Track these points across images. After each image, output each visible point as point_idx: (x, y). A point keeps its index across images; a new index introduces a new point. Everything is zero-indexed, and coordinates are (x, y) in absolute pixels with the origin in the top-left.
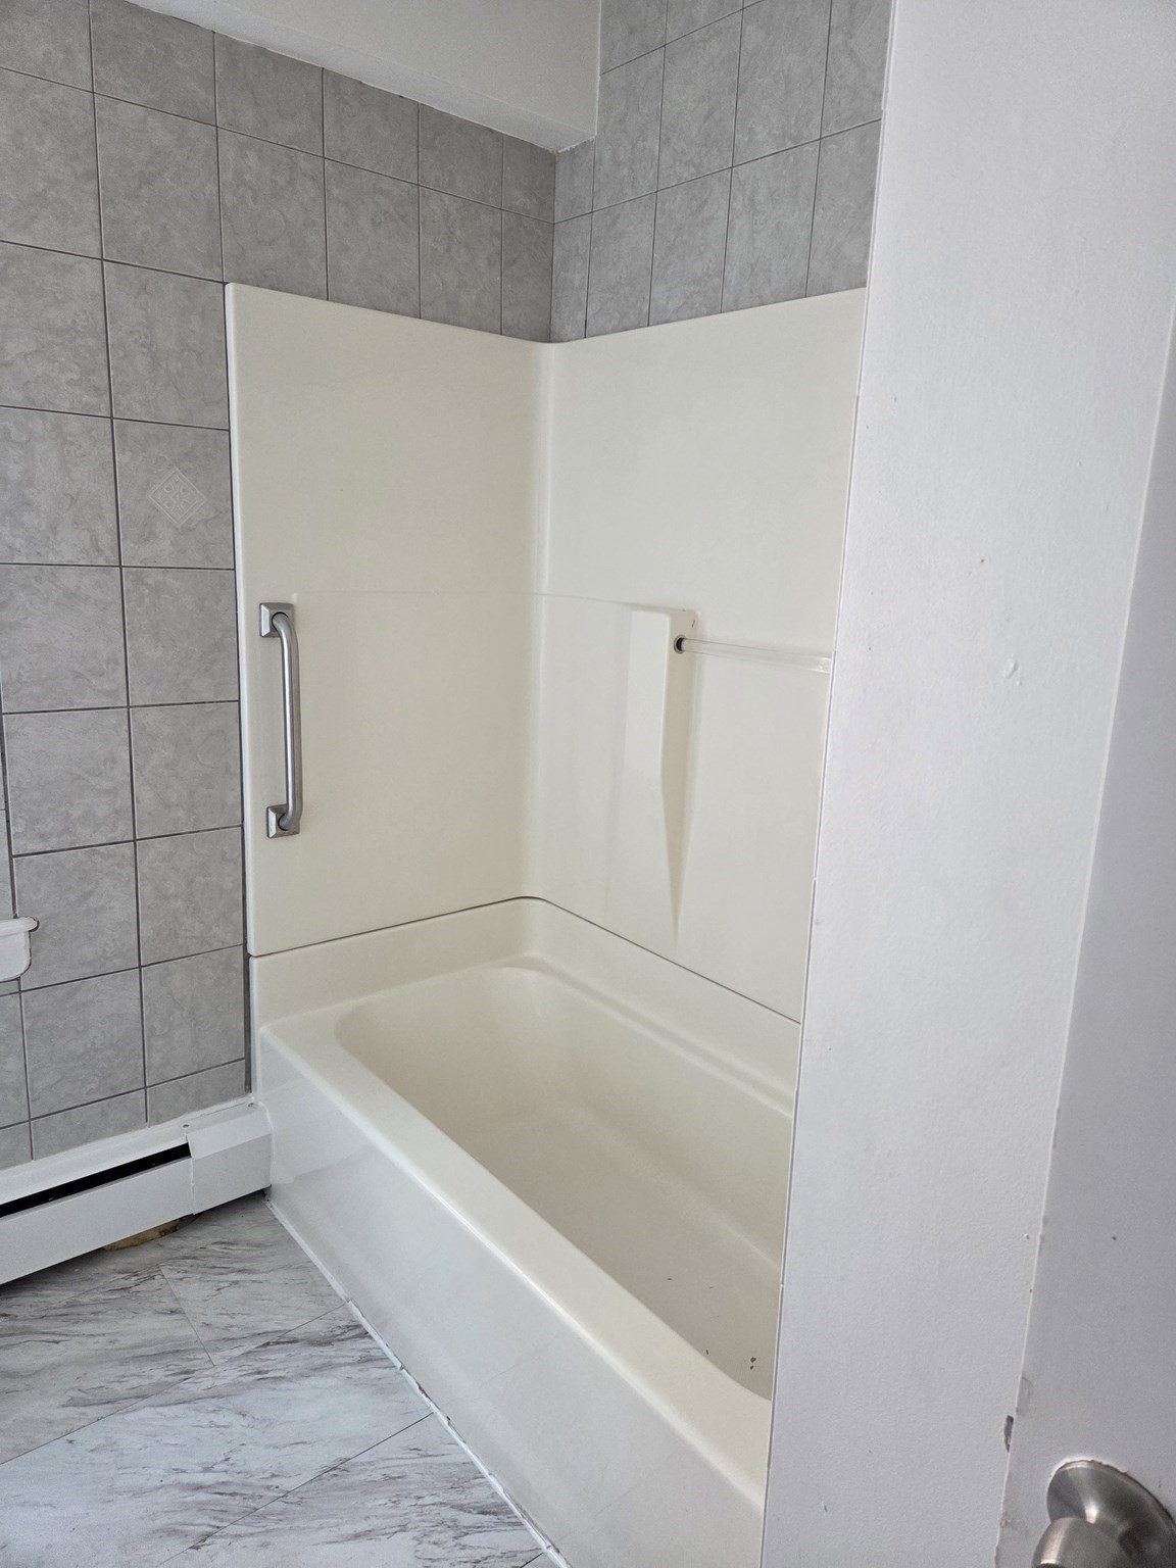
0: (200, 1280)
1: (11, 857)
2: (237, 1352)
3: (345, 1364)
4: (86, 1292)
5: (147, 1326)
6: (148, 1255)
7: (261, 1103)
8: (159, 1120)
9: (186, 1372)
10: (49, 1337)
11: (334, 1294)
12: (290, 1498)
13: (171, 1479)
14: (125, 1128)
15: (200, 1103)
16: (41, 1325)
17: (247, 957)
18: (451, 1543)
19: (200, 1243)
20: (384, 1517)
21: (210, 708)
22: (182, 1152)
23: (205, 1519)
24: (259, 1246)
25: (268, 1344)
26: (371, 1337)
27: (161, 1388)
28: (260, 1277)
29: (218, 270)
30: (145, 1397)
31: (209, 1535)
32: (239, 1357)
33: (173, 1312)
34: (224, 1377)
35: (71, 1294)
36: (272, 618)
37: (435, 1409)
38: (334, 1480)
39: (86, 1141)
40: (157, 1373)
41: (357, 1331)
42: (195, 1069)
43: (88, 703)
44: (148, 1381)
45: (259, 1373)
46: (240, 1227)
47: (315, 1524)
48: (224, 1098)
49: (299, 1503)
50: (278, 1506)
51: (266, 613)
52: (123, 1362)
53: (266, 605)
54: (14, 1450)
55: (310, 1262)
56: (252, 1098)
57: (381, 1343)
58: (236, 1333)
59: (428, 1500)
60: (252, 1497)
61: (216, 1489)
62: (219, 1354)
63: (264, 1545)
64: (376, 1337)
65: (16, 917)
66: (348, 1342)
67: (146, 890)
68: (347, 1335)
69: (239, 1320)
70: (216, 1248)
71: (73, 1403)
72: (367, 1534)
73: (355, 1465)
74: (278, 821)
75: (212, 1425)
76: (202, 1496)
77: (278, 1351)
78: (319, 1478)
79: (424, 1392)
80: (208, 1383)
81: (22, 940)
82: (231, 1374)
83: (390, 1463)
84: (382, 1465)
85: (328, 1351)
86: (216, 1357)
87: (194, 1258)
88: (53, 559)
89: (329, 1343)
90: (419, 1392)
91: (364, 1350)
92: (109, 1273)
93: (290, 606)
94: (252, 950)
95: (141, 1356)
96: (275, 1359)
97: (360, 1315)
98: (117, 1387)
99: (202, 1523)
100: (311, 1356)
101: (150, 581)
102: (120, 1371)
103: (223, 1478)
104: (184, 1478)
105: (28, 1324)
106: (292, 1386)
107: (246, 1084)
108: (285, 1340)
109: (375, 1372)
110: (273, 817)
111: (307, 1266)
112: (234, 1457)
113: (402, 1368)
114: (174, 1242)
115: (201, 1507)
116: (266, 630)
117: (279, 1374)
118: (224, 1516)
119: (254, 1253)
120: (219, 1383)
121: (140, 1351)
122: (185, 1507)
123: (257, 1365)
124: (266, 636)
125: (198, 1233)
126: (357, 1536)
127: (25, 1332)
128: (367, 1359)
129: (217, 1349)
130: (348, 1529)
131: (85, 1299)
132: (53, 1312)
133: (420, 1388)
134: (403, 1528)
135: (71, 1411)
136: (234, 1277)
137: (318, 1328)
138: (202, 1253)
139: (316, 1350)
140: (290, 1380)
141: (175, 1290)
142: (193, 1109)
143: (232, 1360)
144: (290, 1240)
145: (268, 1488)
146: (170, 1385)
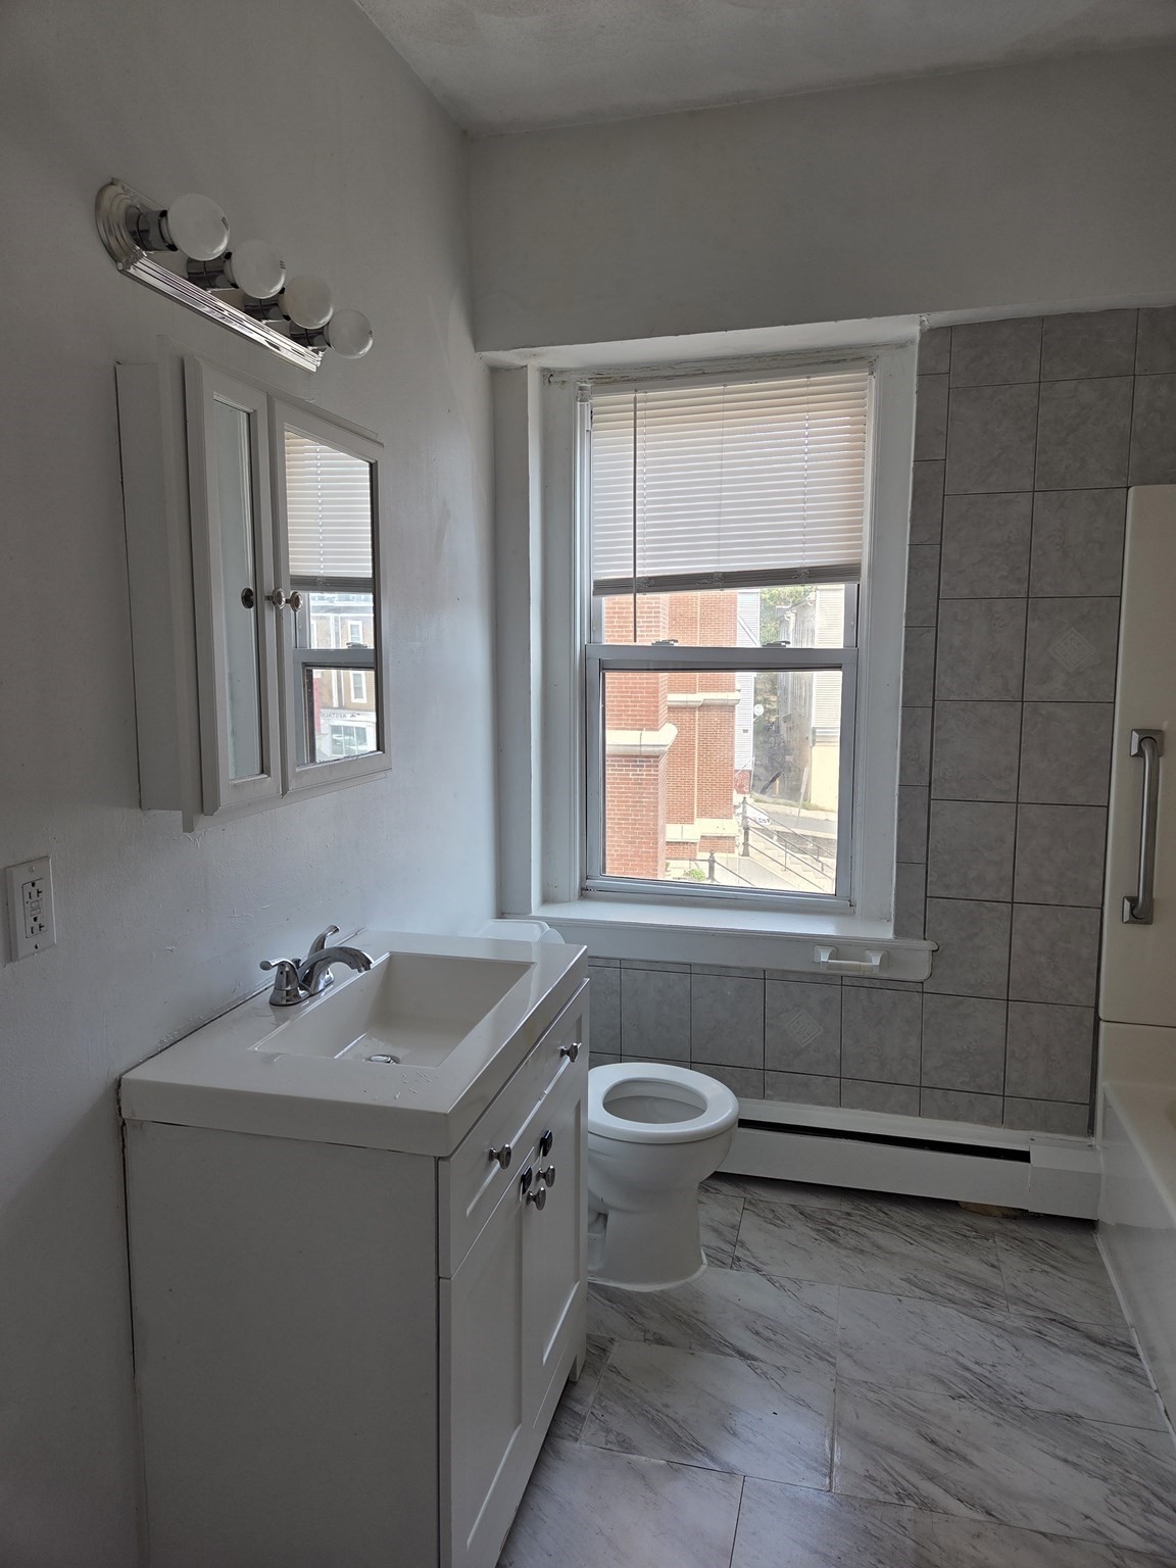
0: (1020, 1257)
1: (926, 897)
2: (1029, 1313)
3: (1110, 1364)
4: (940, 1226)
5: (971, 1265)
6: (990, 1225)
7: (1098, 1147)
8: (1012, 1126)
9: (988, 1305)
10: (909, 1240)
11: (1122, 1317)
12: (1028, 1412)
13: (953, 1355)
14: (985, 1121)
15: (1045, 1126)
16: (905, 1230)
17: (1097, 1020)
18: (1139, 1511)
19: (1030, 1235)
20: (1092, 1464)
21: (1081, 810)
22: (1024, 1156)
23: (965, 1388)
24: (1074, 1258)
25: (1054, 1320)
26: (1140, 1359)
27: (967, 1304)
28: (1067, 1278)
29: (1124, 479)
30: (953, 1302)
31: (964, 1397)
32: (1029, 1316)
33: (993, 1266)
34: (1014, 1322)
35: (931, 1222)
36: (1140, 742)
37: (1171, 1431)
38: (1066, 1422)
39: (956, 1119)
40: (968, 1295)
41: (1130, 1350)
42: (1045, 1097)
43: (988, 797)
44: (960, 1296)
45: (1040, 1333)
46: (1065, 1239)
47: (1040, 1436)
48: (1068, 1132)
49: (1033, 1419)
50: (1018, 1411)
51: (1136, 737)
52: (949, 1277)
53: (1137, 731)
54: (865, 1286)
55: (1113, 1288)
56: (1093, 1141)
57: (1147, 1367)
58: (1032, 1301)
59: (1134, 1477)
60: (1001, 1396)
61: (981, 1378)
62: (1015, 1307)
63: (998, 1425)
64: (1144, 1362)
65: (925, 939)
66: (1118, 1353)
67: (1017, 942)
68: (1119, 1348)
69: (1039, 1294)
70: (1040, 1243)
71: (909, 1281)
72: (1075, 1465)
73: (1085, 1423)
74: (1132, 909)
75: (992, 1342)
76: (968, 1375)
77: (1060, 1328)
78: (1054, 1414)
79: (1167, 1415)
80: (1001, 1319)
81: (926, 956)
82: (1019, 1323)
83: (1114, 1438)
84: (1108, 1436)
85: (1099, 1349)
86: (1012, 1308)
87: (1022, 1242)
88: (975, 697)
89: (1103, 1345)
90: (1164, 1414)
91: (1131, 1364)
92: (960, 1220)
93: (1160, 732)
94: (1101, 1015)
95: (960, 1279)
96: (1055, 1332)
97: (1137, 1341)
98: (938, 1287)
99: (963, 1389)
100: (1085, 1345)
101: (1043, 712)
102: (945, 1280)
103: (987, 1374)
104: (961, 1359)
105: (897, 1225)
106: (1061, 1353)
107: (1089, 1128)
108: (1067, 1324)
109: (1130, 1381)
110: (1127, 904)
111: (1110, 1290)
112: (999, 1368)
113: (1157, 1391)
114: (1011, 1226)
115: (965, 1380)
116: (1134, 751)
117: (1056, 1342)
118: (978, 1394)
119: (1067, 1261)
120: (1006, 1322)
121: (961, 1276)
122: (956, 1374)
123: (1040, 1328)
124: (1135, 755)
125: (1031, 1229)
126: (1065, 1461)
127: (895, 1229)
128: (1128, 1371)
129: (1015, 1304)
130: (1060, 1453)
131: (936, 1229)
132: (916, 1227)
133: (1165, 1411)
134: (1105, 1479)
135: (905, 1285)
136: (1046, 1267)
137: (1097, 1331)
138: (1030, 1242)
139: (1092, 1344)
140: (1061, 1349)
141: (999, 1254)
142: (1041, 1129)
143: (1022, 1315)
144: (1102, 1266)
145: (1015, 1397)
146: (974, 1306)
